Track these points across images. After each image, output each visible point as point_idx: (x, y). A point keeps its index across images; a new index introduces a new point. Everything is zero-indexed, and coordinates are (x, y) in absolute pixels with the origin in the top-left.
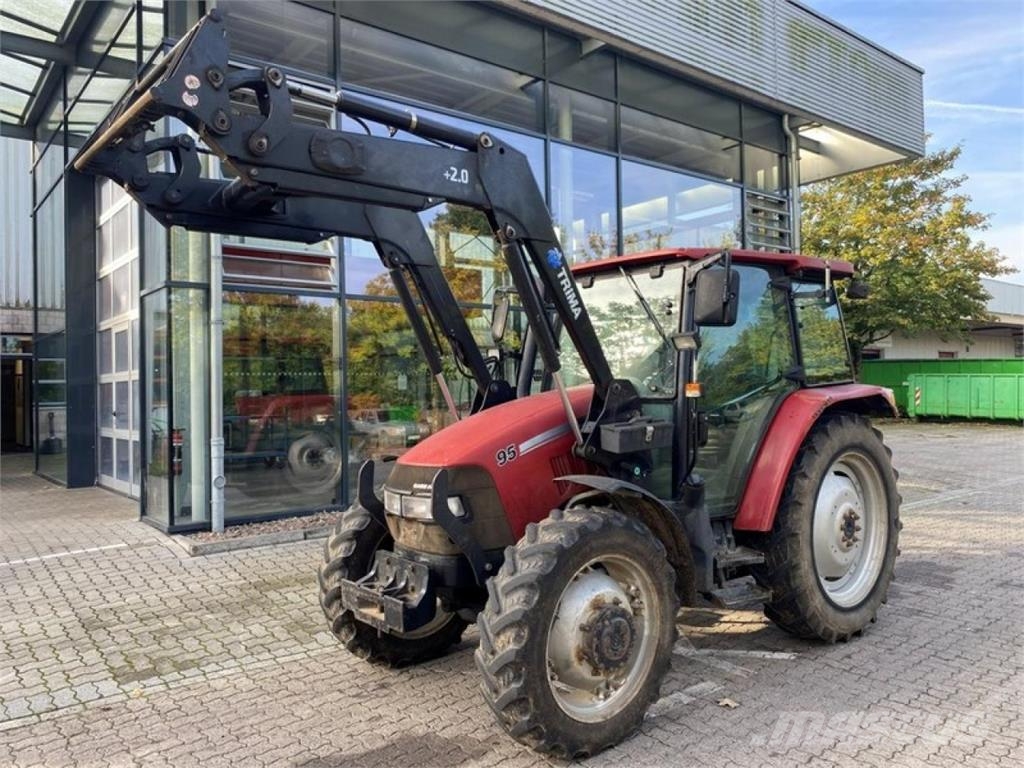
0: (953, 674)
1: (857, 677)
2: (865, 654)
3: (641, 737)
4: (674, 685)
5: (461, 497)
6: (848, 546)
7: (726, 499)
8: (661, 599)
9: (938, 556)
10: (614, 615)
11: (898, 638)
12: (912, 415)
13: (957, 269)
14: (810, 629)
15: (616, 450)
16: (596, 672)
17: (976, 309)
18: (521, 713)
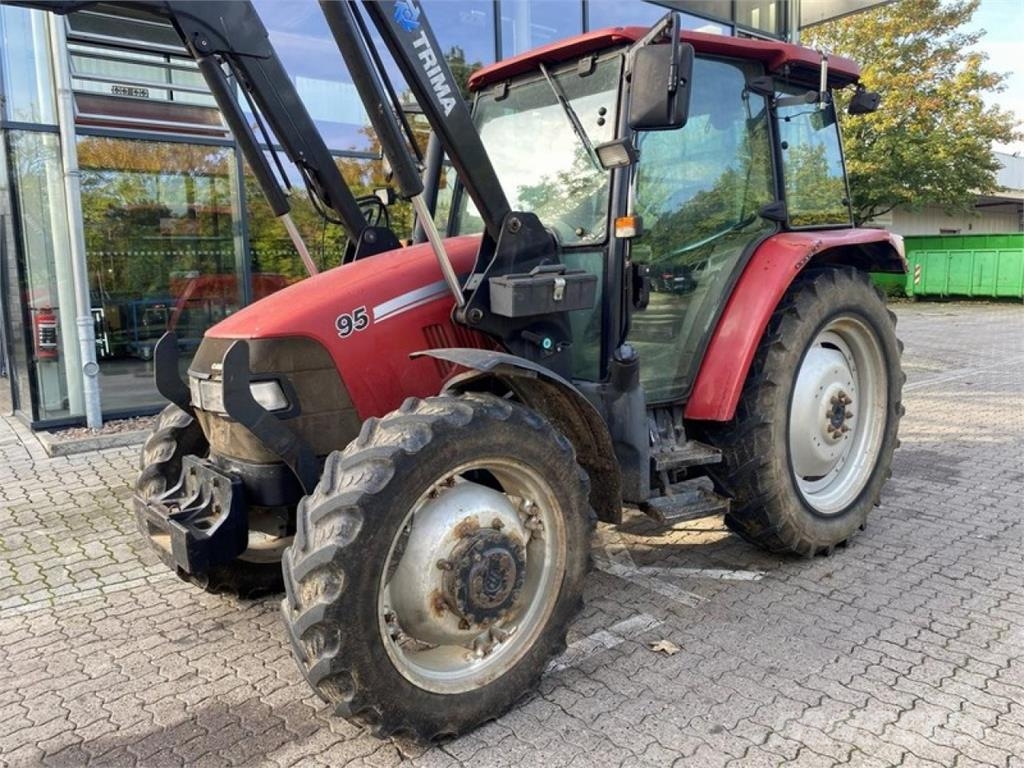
0: (962, 599)
1: (837, 605)
2: (849, 571)
3: (538, 703)
4: (599, 620)
5: (278, 381)
6: (835, 437)
7: (678, 380)
8: (568, 518)
9: (940, 444)
10: (489, 545)
11: (891, 549)
12: (910, 294)
13: (968, 135)
14: (782, 543)
15: (509, 313)
16: (464, 625)
17: (985, 178)
18: (341, 692)
